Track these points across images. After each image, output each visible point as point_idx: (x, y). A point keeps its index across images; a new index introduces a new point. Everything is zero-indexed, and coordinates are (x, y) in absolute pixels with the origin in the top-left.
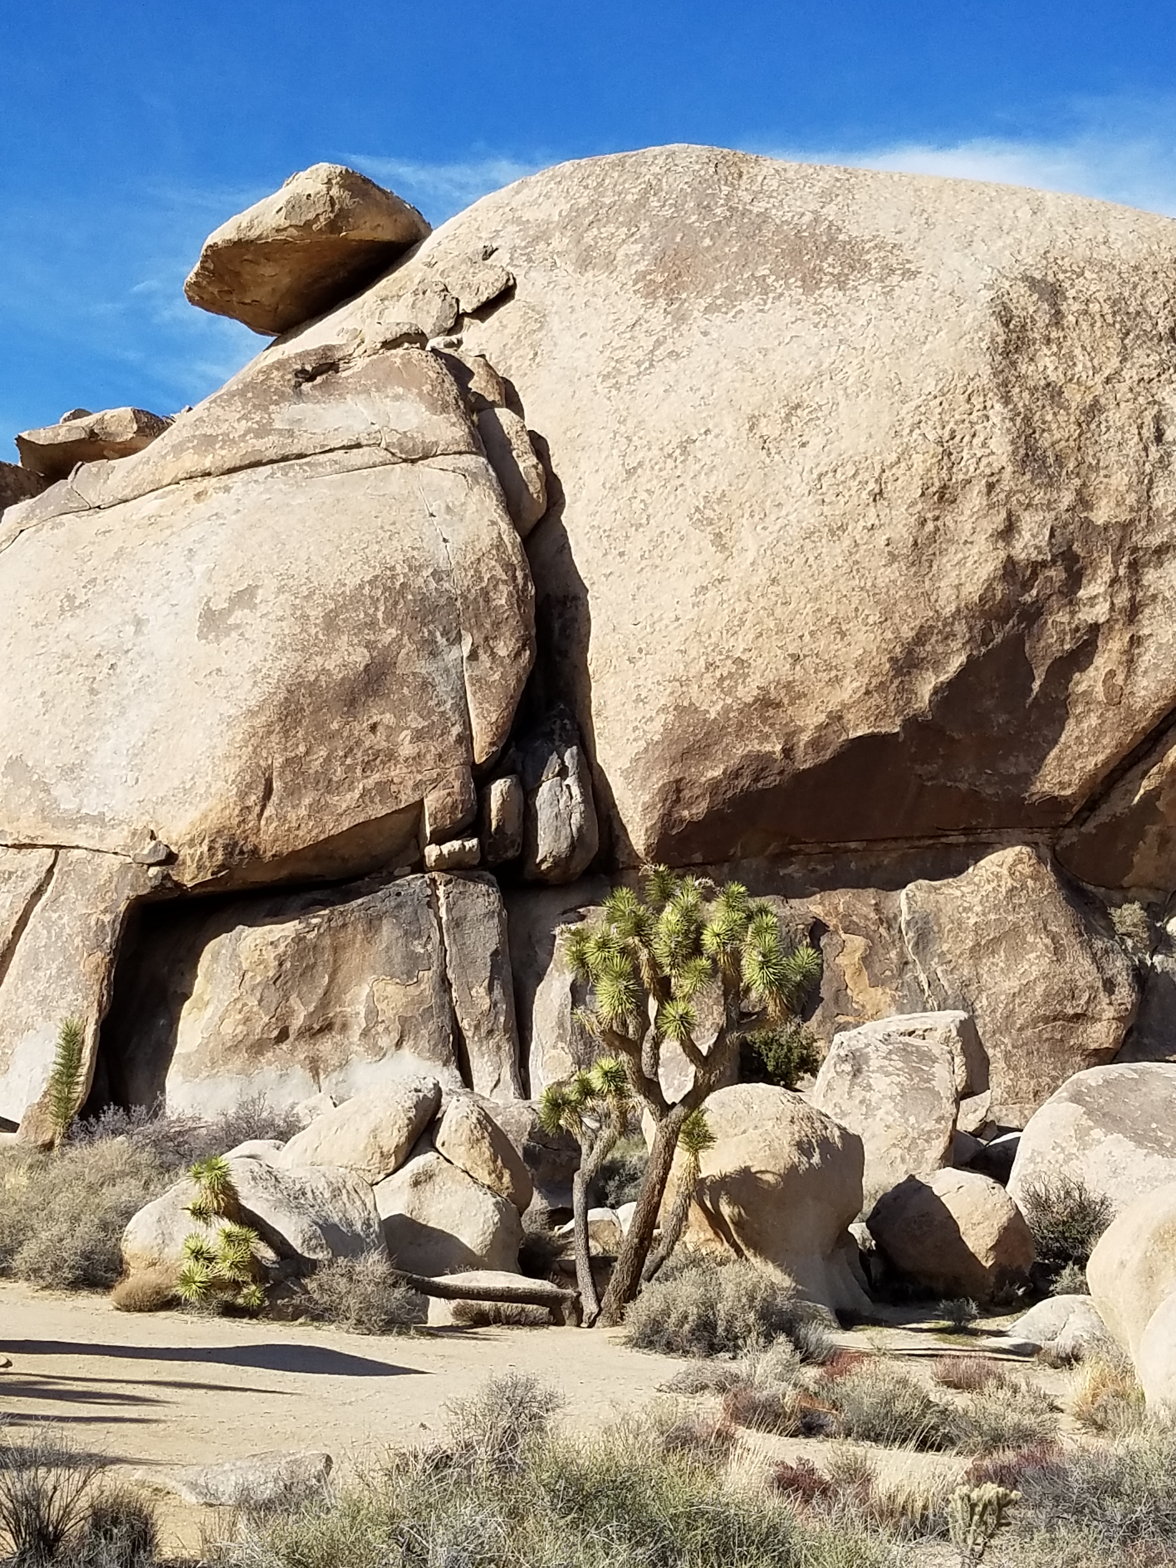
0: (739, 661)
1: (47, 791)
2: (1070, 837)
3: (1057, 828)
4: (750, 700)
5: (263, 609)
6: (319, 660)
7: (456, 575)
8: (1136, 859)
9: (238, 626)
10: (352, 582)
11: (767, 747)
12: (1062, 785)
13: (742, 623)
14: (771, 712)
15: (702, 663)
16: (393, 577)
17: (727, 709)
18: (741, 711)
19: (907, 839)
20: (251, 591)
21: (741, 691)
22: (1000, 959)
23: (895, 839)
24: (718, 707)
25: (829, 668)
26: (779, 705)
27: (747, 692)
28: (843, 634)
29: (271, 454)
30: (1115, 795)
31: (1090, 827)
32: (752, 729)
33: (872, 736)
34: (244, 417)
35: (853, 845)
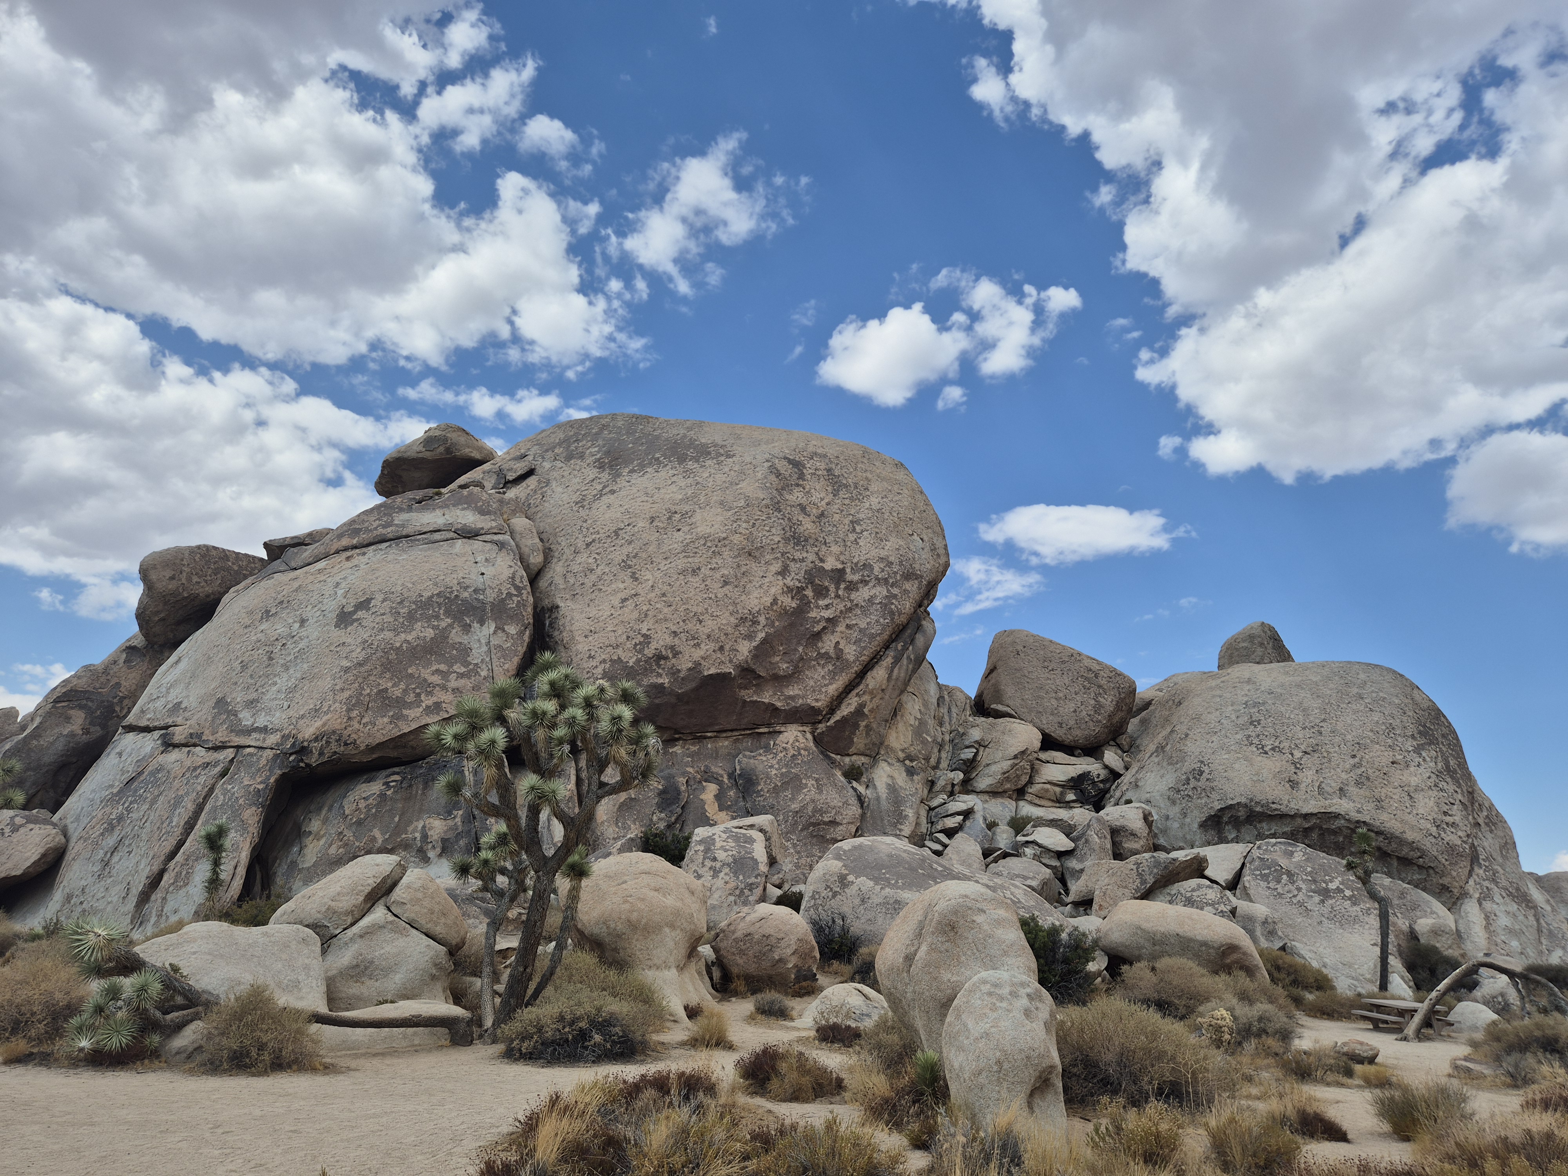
0: (644, 635)
1: (236, 715)
2: (821, 727)
3: (815, 723)
4: (650, 655)
5: (373, 610)
6: (403, 635)
7: (488, 591)
8: (855, 740)
9: (358, 620)
10: (427, 594)
11: (660, 681)
12: (817, 700)
13: (646, 616)
14: (662, 662)
15: (625, 637)
16: (452, 592)
17: (638, 661)
18: (646, 662)
19: (736, 730)
20: (369, 600)
21: (646, 651)
22: (788, 793)
23: (732, 731)
24: (634, 660)
25: (694, 638)
26: (666, 658)
27: (649, 652)
28: (701, 622)
29: (390, 536)
30: (843, 706)
31: (831, 722)
32: (652, 671)
33: (718, 674)
34: (379, 519)
35: (709, 734)
